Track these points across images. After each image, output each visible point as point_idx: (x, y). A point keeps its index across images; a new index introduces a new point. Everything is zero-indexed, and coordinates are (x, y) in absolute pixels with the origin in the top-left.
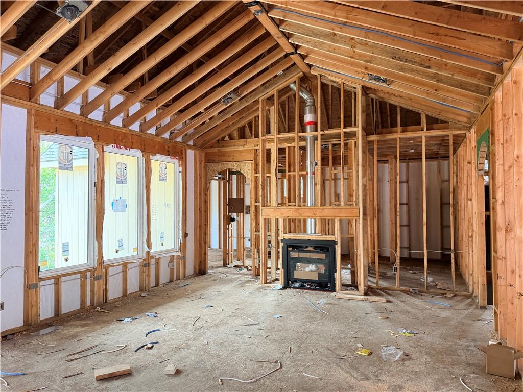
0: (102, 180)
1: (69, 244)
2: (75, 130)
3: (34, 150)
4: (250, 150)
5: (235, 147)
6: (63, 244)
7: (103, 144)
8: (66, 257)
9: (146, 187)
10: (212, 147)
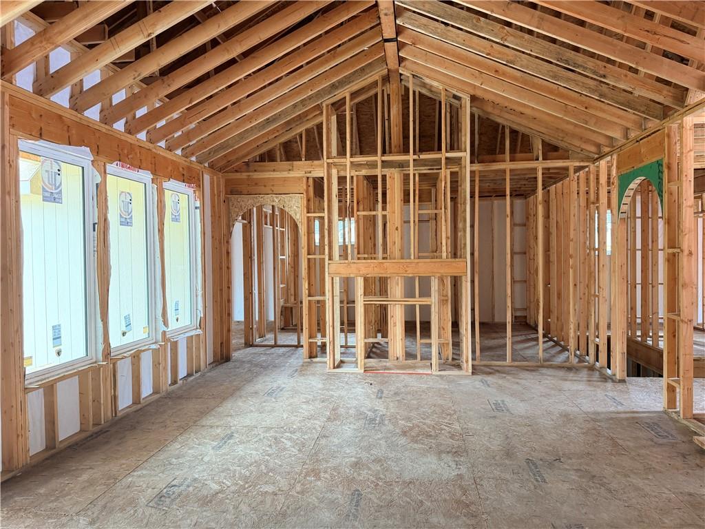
0: (106, 220)
1: (62, 327)
2: (67, 135)
3: (10, 166)
4: (300, 179)
5: (275, 173)
6: (53, 327)
7: (105, 160)
8: (58, 348)
9: (159, 230)
10: (236, 171)
